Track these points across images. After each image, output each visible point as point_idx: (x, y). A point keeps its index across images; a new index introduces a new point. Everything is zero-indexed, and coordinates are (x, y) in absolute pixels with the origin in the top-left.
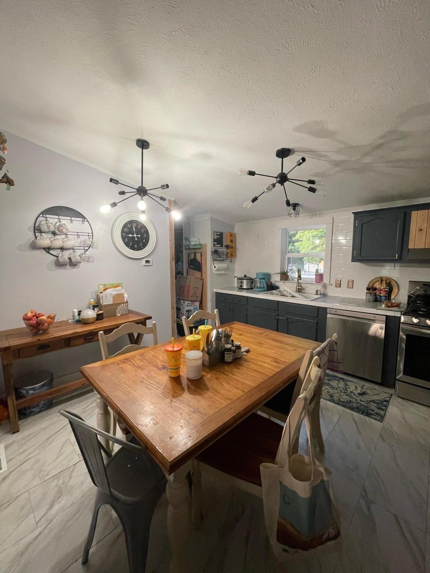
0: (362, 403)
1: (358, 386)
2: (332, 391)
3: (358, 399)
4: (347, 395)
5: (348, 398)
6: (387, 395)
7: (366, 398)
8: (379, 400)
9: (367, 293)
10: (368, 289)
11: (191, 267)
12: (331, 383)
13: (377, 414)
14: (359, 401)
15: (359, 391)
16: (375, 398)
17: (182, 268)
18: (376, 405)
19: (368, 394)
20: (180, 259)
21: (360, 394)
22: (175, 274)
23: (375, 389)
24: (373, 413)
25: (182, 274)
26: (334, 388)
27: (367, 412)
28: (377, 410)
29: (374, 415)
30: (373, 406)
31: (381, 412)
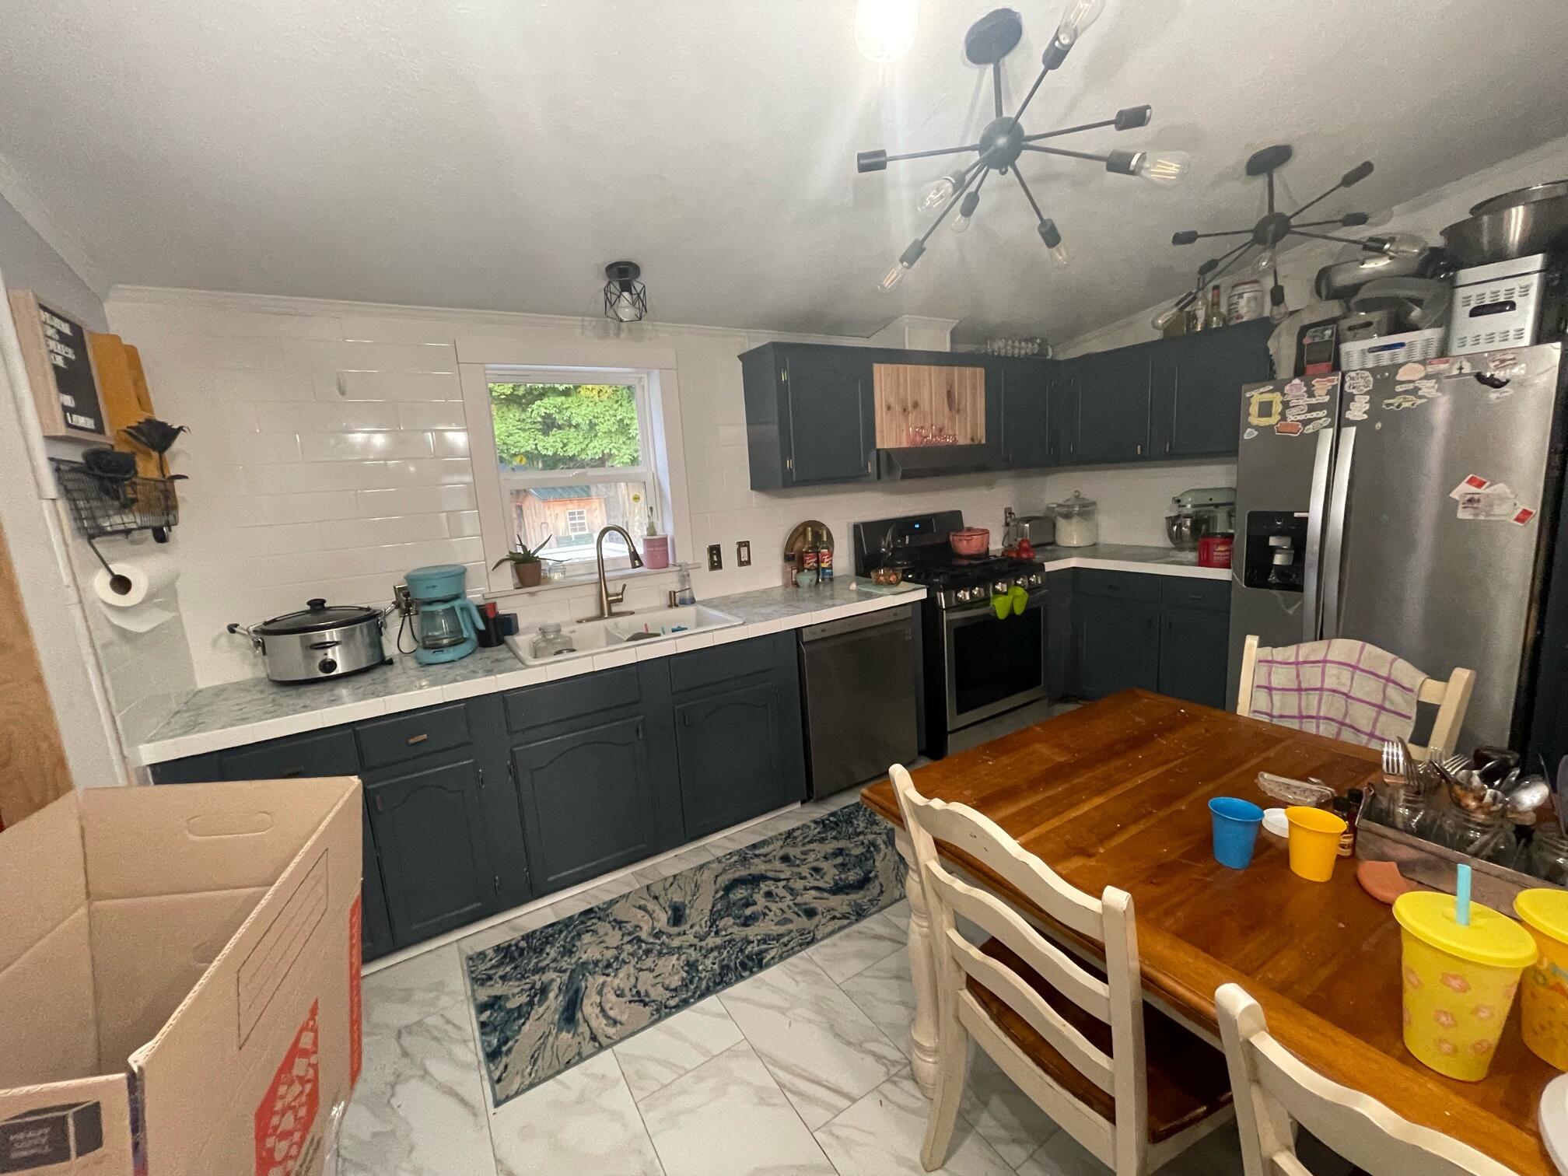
28: (498, 989)
29: (492, 967)
30: (515, 995)
31: (484, 995)
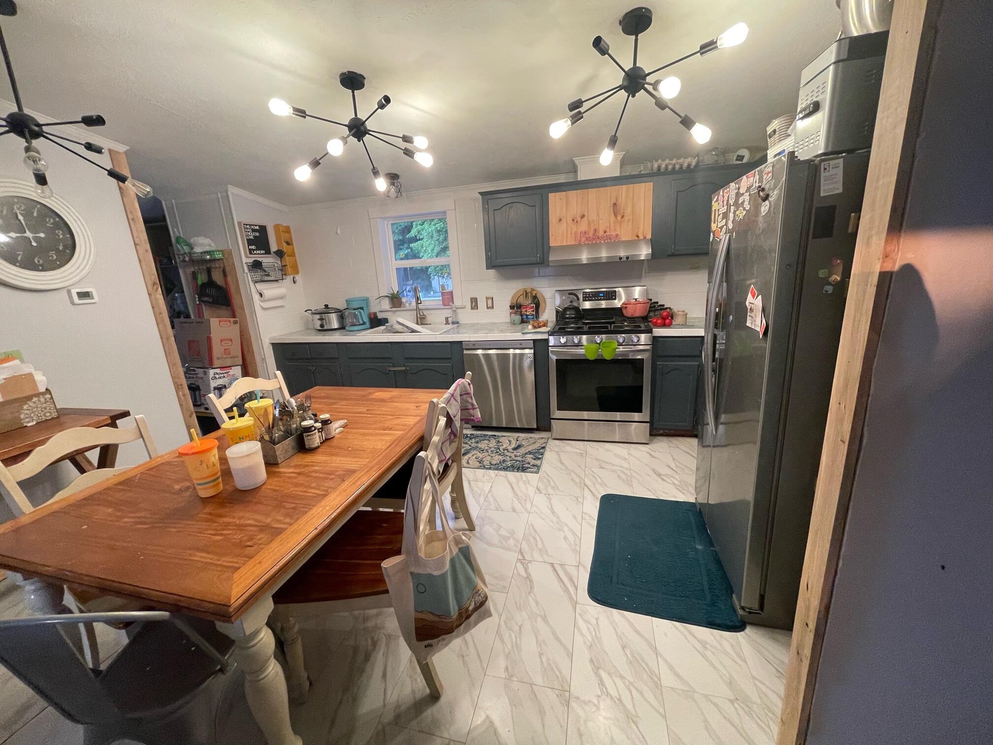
0: (517, 458)
1: (512, 440)
2: (480, 455)
3: (513, 455)
4: (500, 454)
5: (501, 457)
6: (543, 441)
7: (522, 451)
8: (536, 449)
9: (511, 313)
10: (512, 307)
11: (206, 299)
12: (479, 445)
13: (533, 465)
14: (513, 457)
15: (513, 446)
16: (530, 449)
17: (185, 303)
18: (532, 456)
19: (524, 445)
20: (174, 285)
21: (515, 449)
22: (170, 318)
23: (531, 438)
24: (529, 466)
25: (188, 316)
26: (483, 451)
27: (523, 468)
28: (533, 462)
29: (530, 468)
30: (529, 458)
31: (538, 462)
